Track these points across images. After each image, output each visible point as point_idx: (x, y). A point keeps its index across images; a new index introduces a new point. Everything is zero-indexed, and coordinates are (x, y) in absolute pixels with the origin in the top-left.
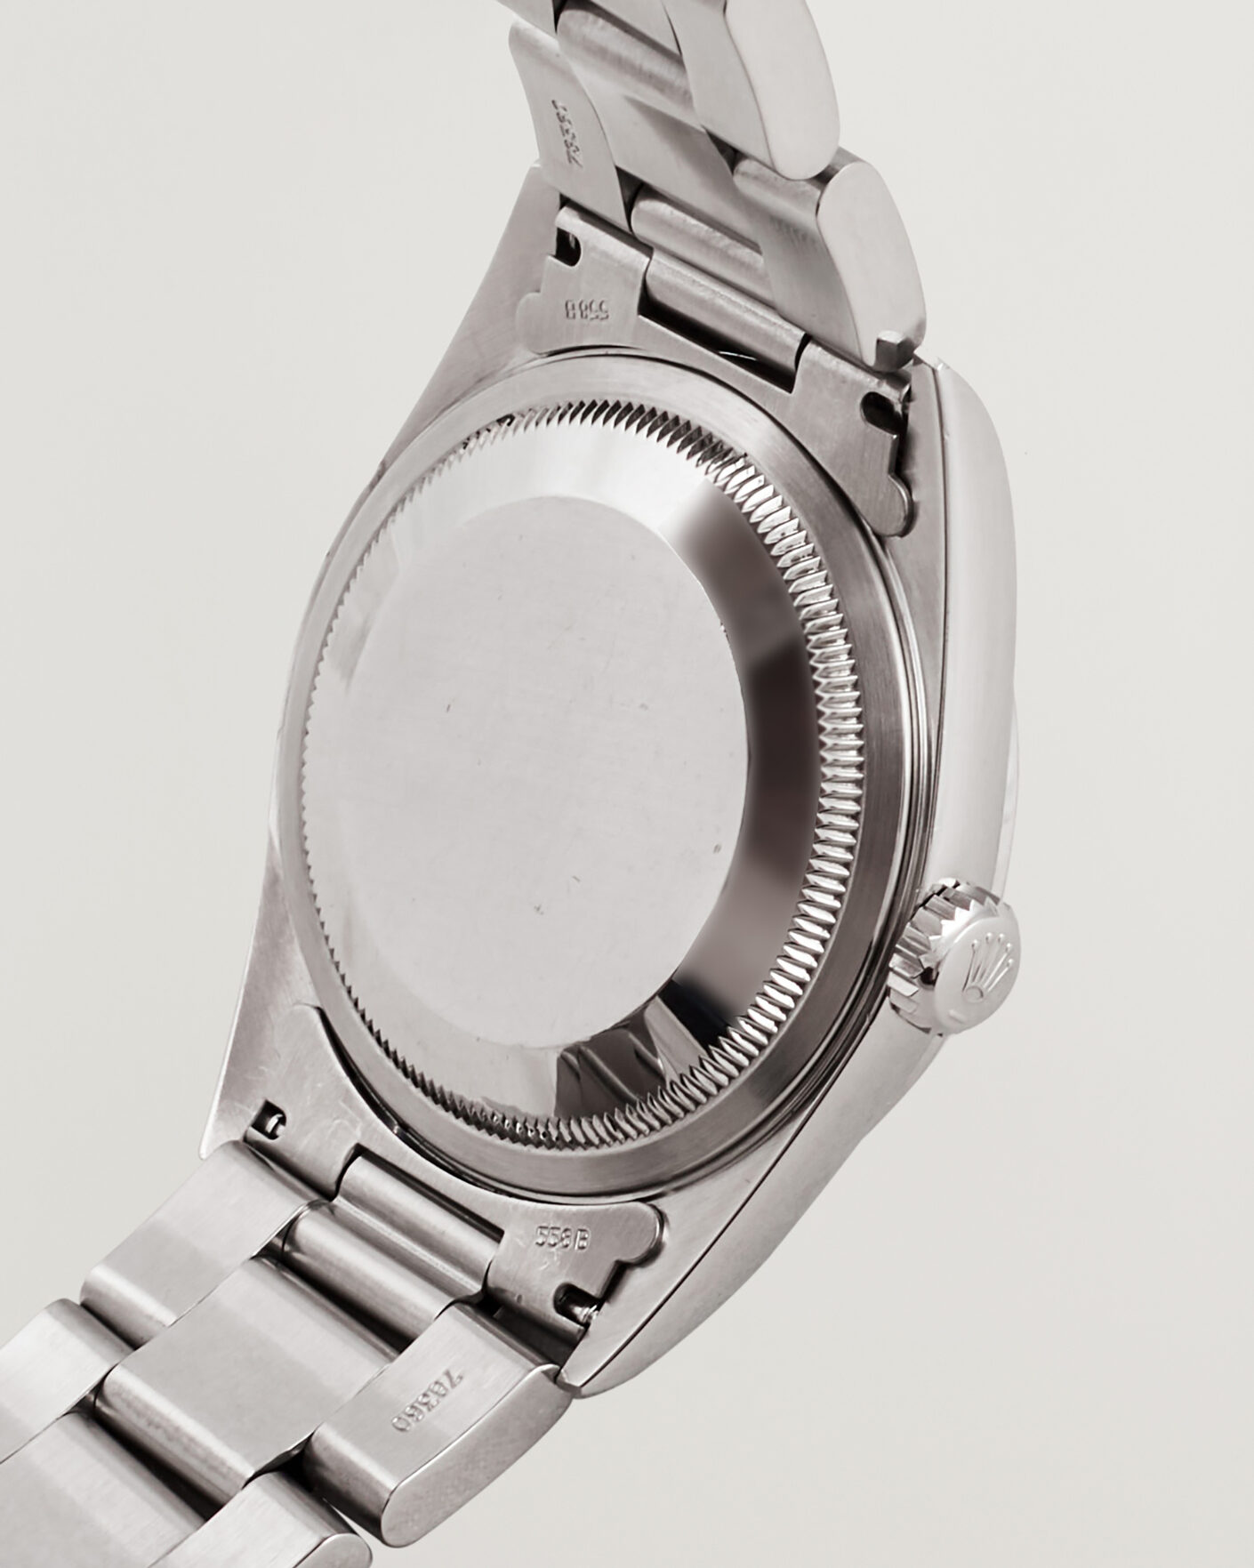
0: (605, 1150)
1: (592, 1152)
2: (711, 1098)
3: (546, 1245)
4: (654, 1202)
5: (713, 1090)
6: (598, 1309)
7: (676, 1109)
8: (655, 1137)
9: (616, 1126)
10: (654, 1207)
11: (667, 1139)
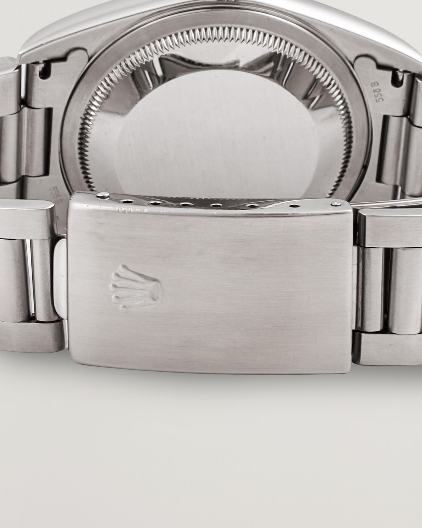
0: (341, 87)
1: (343, 91)
2: (306, 52)
3: (382, 97)
4: (352, 62)
5: (303, 53)
6: (397, 70)
7: (315, 64)
8: (328, 69)
9: (329, 84)
10: (354, 62)
11: (327, 64)
